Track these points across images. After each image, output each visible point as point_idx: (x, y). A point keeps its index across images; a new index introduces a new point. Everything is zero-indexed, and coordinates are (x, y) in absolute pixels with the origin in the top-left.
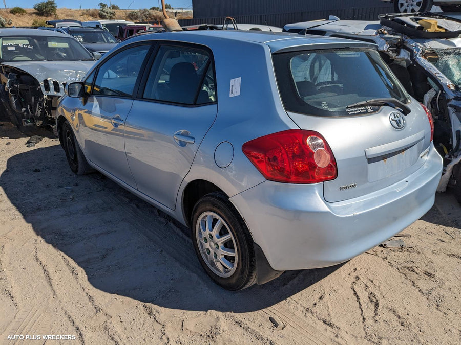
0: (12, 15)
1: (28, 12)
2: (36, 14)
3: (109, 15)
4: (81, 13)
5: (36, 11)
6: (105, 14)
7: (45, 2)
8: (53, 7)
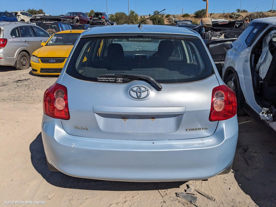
0: (183, 18)
1: (191, 16)
2: (195, 17)
3: (236, 16)
4: (219, 15)
5: (195, 15)
6: (233, 16)
7: (201, 10)
8: (204, 13)
